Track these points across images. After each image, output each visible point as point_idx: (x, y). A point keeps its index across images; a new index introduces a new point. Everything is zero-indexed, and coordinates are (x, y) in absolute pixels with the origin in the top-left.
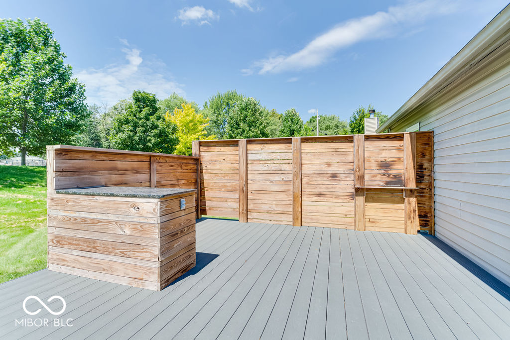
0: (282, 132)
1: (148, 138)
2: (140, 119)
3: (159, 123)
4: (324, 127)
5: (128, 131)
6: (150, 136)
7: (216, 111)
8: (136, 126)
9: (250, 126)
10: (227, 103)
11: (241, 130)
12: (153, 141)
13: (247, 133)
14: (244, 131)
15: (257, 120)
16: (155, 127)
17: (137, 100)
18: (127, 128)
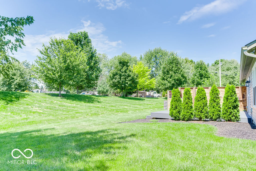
0: (195, 75)
1: (126, 81)
2: (122, 72)
3: (130, 73)
4: (226, 68)
5: (118, 78)
6: (127, 80)
7: (148, 61)
8: (121, 76)
9: (175, 73)
10: (155, 56)
11: (170, 75)
12: (129, 83)
13: (174, 77)
14: (172, 76)
15: (179, 69)
16: (129, 76)
17: (120, 63)
18: (117, 77)
